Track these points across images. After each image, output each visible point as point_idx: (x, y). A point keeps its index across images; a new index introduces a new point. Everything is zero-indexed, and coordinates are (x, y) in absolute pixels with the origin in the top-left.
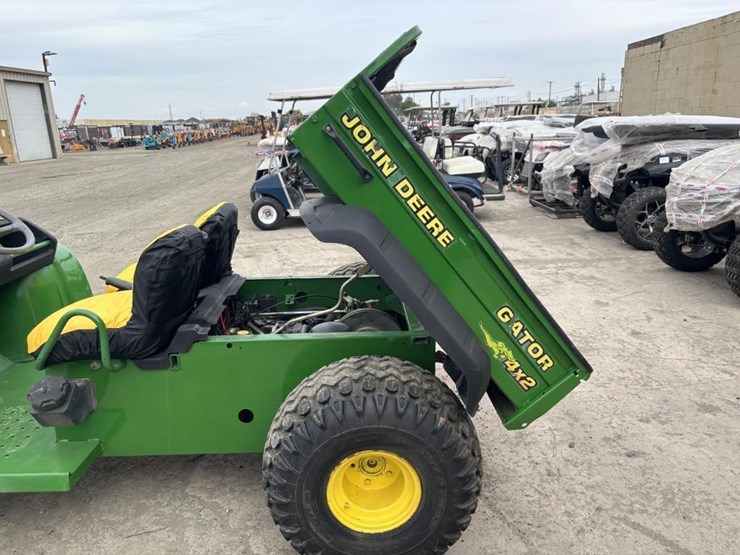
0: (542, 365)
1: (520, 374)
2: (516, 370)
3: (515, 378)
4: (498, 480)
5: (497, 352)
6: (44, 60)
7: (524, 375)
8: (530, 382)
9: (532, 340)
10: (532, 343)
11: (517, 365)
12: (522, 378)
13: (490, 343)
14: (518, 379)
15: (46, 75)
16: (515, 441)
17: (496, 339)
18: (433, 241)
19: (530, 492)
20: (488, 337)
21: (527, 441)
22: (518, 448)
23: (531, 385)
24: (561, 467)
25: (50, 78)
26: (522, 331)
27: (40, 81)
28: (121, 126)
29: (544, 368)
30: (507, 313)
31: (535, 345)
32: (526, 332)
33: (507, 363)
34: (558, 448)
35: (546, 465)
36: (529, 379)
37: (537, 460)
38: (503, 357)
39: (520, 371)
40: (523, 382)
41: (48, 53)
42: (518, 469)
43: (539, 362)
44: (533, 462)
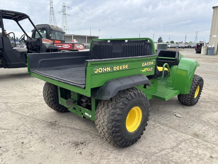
4: (47, 126)
16: (45, 138)
19: (36, 127)
21: (40, 139)
22: (43, 136)
24: (27, 136)
34: (28, 141)
35: (32, 134)
37: (36, 135)
42: (41, 130)
44: (37, 134)
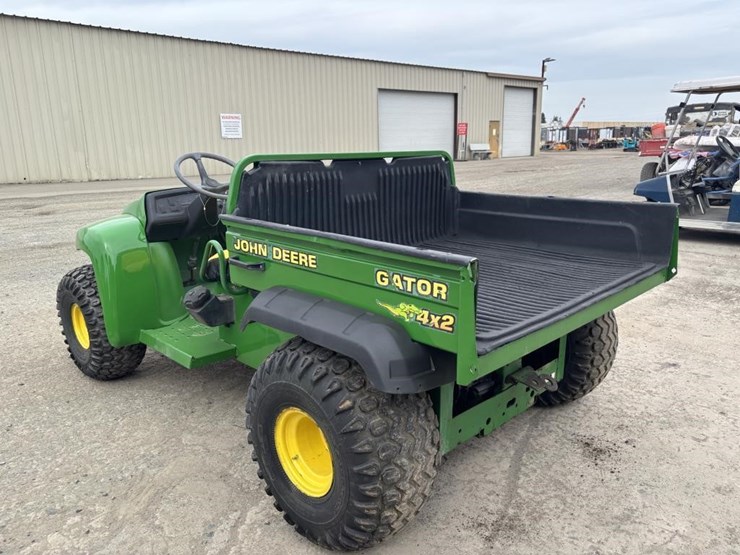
0: (439, 295)
1: (435, 320)
2: (430, 318)
3: (434, 326)
5: (405, 316)
6: (543, 66)
7: (438, 318)
8: (448, 320)
9: (414, 280)
10: (416, 283)
11: (426, 313)
12: (440, 322)
13: (396, 312)
14: (437, 325)
15: (540, 81)
17: (396, 305)
18: (307, 270)
20: (390, 308)
23: (451, 322)
25: (545, 83)
26: (402, 280)
27: (534, 86)
28: (611, 128)
29: (444, 297)
30: (382, 276)
31: (420, 282)
32: (405, 278)
33: (419, 318)
36: (444, 318)
38: (412, 315)
39: (433, 316)
40: (443, 325)
41: (548, 60)
43: (435, 295)
